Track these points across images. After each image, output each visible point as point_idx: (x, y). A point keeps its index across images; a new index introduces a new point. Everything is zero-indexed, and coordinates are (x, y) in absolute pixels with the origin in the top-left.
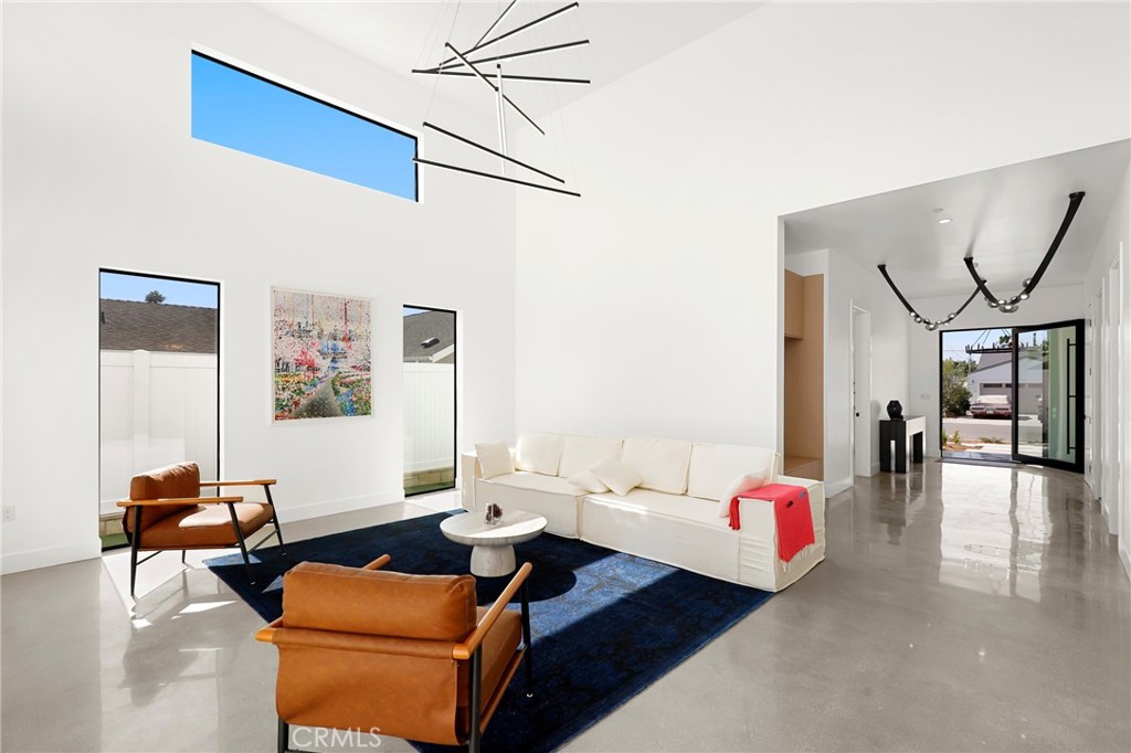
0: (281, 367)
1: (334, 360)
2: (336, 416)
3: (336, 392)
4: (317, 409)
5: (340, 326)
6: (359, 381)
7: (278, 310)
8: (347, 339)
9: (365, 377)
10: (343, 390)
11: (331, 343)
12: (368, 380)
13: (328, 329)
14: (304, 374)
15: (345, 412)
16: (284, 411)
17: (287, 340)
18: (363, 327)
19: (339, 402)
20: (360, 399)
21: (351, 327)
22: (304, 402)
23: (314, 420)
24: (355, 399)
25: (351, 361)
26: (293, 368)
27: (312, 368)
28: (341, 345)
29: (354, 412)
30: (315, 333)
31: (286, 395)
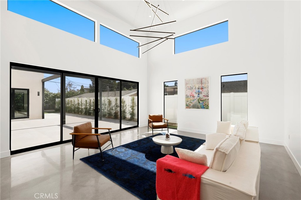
0: (187, 97)
1: (198, 94)
2: (199, 108)
3: (199, 103)
4: (194, 107)
5: (200, 85)
6: (205, 100)
7: (186, 84)
8: (202, 89)
9: (207, 98)
10: (201, 102)
11: (198, 90)
12: (208, 99)
13: (197, 87)
14: (192, 98)
15: (202, 108)
16: (188, 106)
17: (188, 90)
18: (207, 85)
19: (200, 105)
20: (206, 104)
21: (203, 85)
22: (192, 105)
23: (194, 109)
24: (204, 104)
25: (203, 94)
26: (189, 97)
27: (193, 97)
28: (200, 90)
29: (204, 108)
30: (194, 88)
31: (188, 103)
